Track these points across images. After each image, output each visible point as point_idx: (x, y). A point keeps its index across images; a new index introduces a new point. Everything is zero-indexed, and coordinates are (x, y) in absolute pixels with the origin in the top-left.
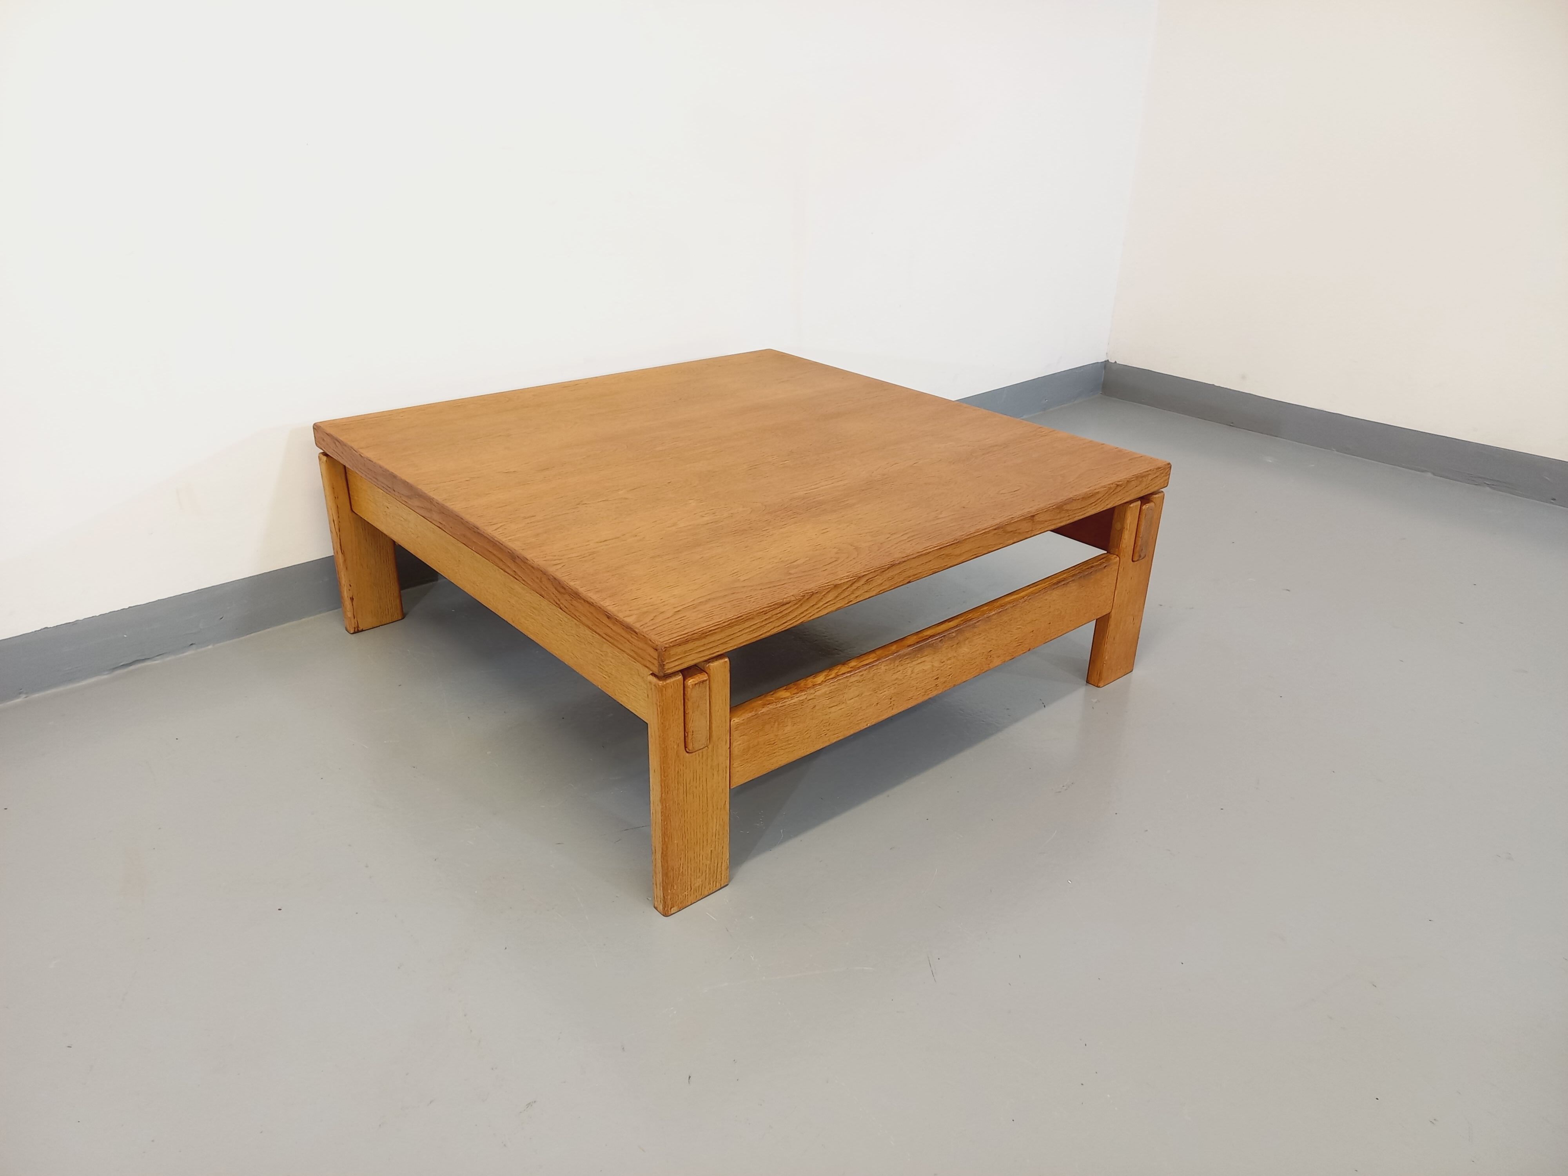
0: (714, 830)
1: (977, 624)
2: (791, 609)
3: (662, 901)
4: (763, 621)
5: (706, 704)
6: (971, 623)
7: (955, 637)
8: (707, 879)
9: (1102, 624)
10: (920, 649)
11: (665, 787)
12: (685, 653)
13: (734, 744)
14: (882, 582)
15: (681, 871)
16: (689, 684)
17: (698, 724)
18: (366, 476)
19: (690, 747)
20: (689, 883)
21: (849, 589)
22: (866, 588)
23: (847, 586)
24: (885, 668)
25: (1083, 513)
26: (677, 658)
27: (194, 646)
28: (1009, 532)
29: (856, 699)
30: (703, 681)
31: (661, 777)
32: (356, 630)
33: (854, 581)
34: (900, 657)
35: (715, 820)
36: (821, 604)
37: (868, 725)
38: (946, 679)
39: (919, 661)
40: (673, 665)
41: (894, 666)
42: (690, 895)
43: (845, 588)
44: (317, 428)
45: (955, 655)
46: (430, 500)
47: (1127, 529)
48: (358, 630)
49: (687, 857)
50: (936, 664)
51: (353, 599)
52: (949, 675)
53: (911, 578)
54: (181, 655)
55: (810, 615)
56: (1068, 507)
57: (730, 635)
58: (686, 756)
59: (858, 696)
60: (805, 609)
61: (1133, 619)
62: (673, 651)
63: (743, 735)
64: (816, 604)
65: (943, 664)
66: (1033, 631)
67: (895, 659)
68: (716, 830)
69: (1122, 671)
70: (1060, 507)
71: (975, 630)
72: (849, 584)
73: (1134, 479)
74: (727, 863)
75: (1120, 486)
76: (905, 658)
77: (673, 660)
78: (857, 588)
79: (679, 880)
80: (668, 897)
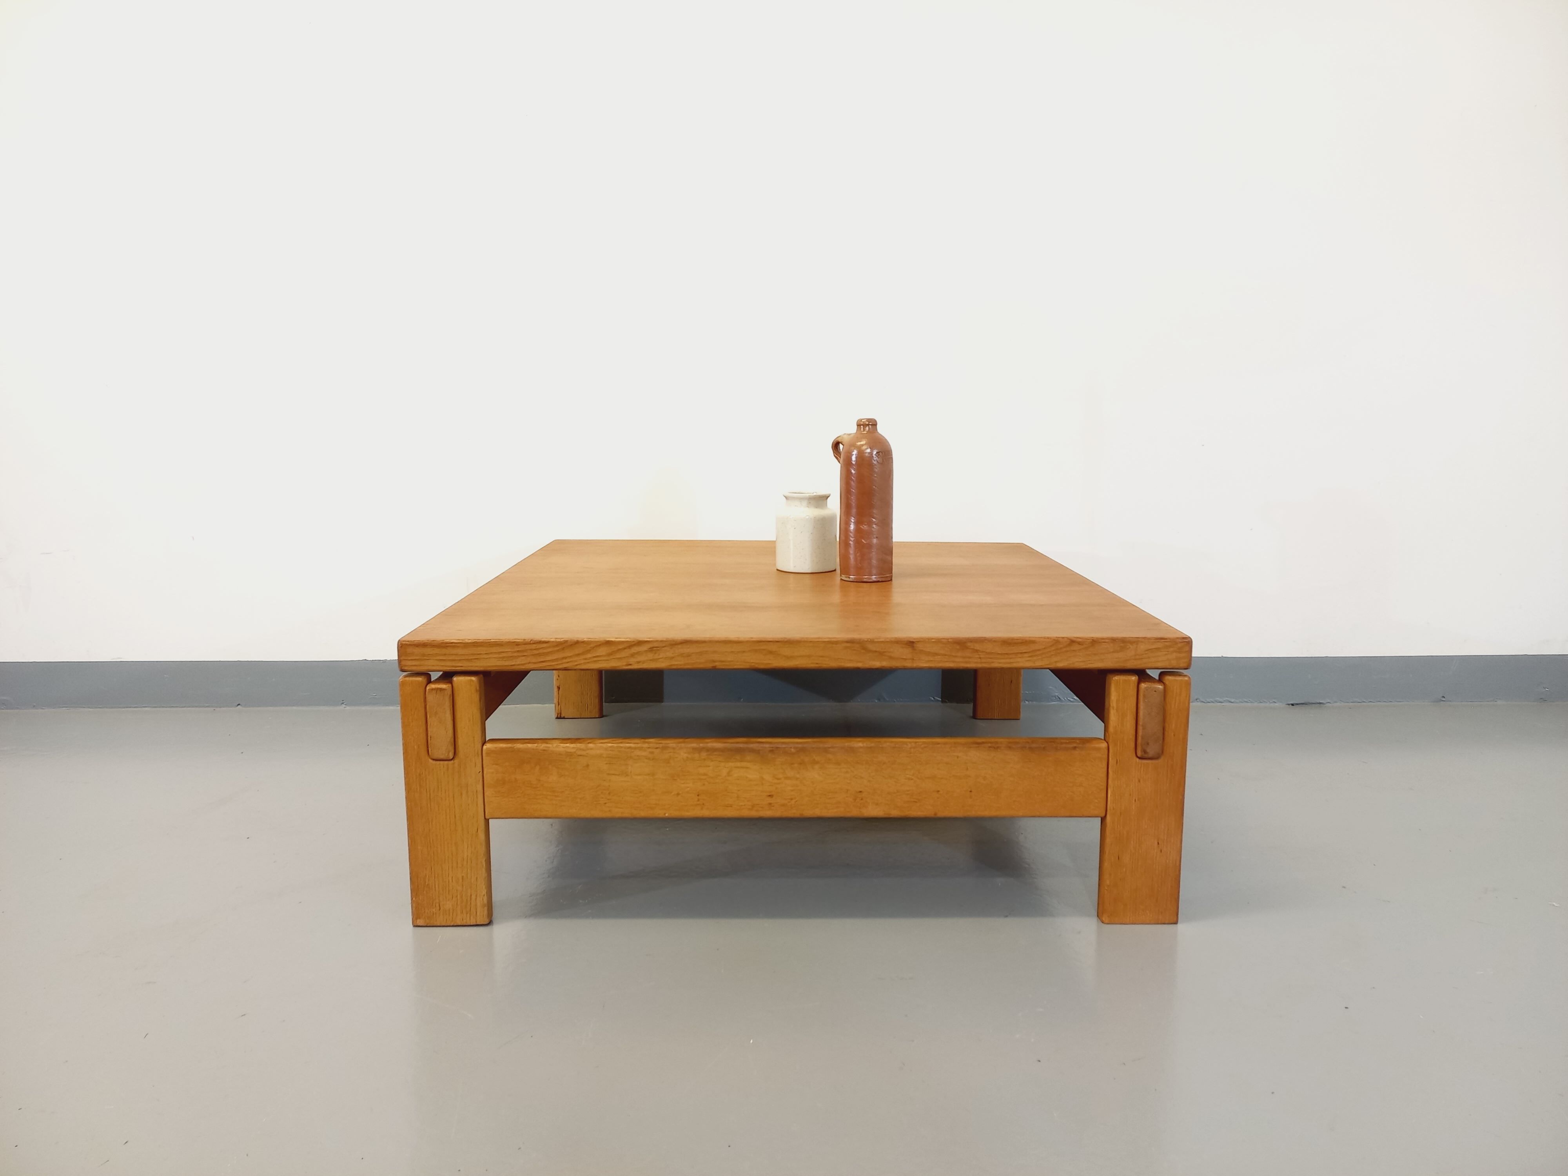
2: (550, 650)
4: (515, 652)
13: (487, 770)
14: (673, 655)
15: (430, 884)
16: (430, 689)
19: (432, 753)
20: (437, 901)
21: (626, 650)
22: (651, 656)
24: (686, 755)
26: (415, 658)
29: (645, 777)
30: (446, 690)
32: (559, 716)
33: (633, 643)
35: (465, 844)
36: (589, 655)
37: (667, 815)
39: (739, 764)
40: (409, 663)
42: (439, 916)
45: (798, 776)
47: (1113, 708)
48: (560, 716)
49: (433, 869)
52: (792, 800)
53: (716, 663)
55: (576, 663)
57: (475, 654)
58: (428, 761)
59: (649, 774)
60: (570, 655)
61: (1158, 843)
62: (410, 650)
63: (497, 764)
64: (583, 653)
65: (779, 781)
66: (938, 791)
67: (700, 750)
68: (467, 856)
69: (1149, 914)
70: (961, 644)
71: (830, 756)
72: (626, 645)
73: (1107, 641)
74: (483, 900)
75: (1079, 643)
76: (715, 753)
77: (410, 658)
78: (638, 653)
79: (425, 892)
80: (414, 905)
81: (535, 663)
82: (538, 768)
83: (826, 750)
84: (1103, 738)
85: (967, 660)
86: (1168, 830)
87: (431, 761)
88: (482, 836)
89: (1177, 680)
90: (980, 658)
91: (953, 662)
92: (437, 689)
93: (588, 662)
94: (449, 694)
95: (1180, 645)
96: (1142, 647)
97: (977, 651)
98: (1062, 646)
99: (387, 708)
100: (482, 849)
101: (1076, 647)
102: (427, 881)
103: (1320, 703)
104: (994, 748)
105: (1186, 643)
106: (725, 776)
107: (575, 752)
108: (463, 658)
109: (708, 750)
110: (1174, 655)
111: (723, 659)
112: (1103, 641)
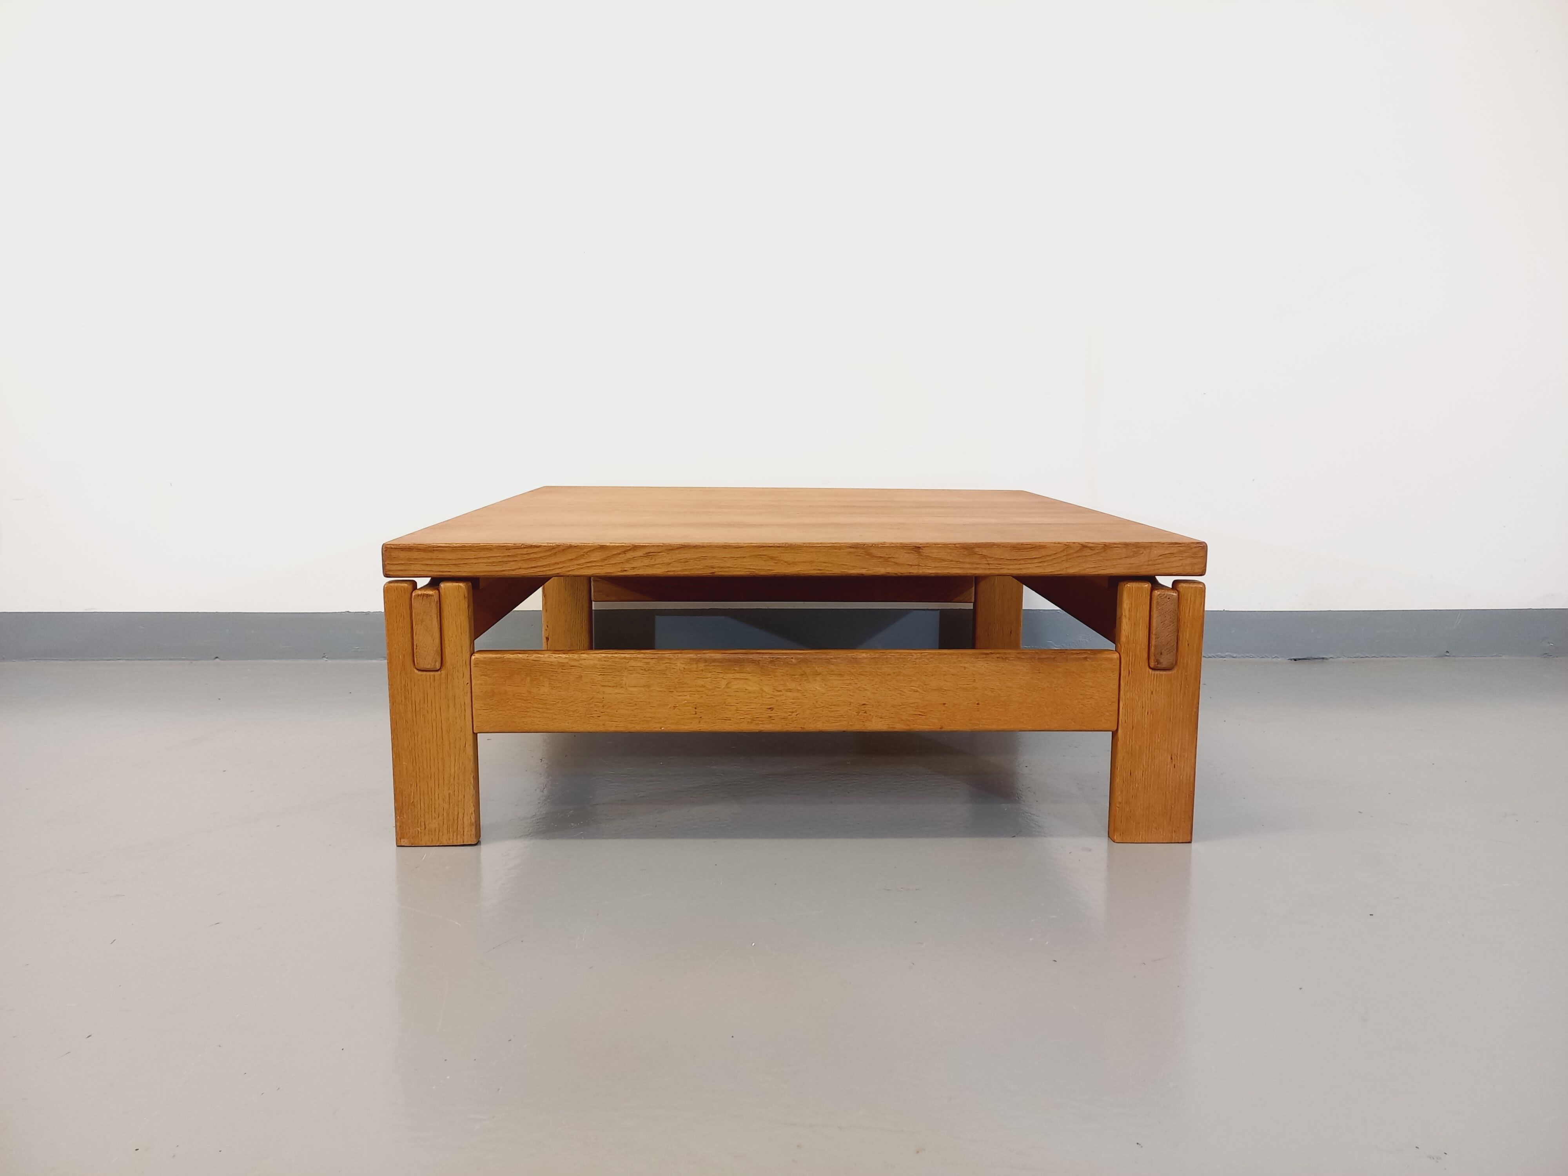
0: (453, 771)
2: (542, 555)
4: (505, 557)
8: (445, 826)
12: (409, 561)
13: (475, 682)
14: (670, 561)
15: (415, 802)
19: (418, 663)
20: (423, 819)
21: (621, 556)
22: (646, 562)
23: (619, 552)
24: (683, 666)
26: (400, 562)
28: (876, 557)
29: (640, 689)
30: (433, 596)
33: (628, 548)
35: (453, 759)
36: (583, 561)
37: (662, 729)
38: (787, 715)
39: (737, 676)
40: (394, 568)
42: (425, 835)
43: (616, 553)
45: (799, 688)
47: (1125, 616)
49: (418, 787)
52: (792, 712)
53: (715, 570)
55: (569, 569)
57: (463, 559)
58: (414, 671)
59: (644, 686)
61: (1172, 759)
62: (394, 554)
63: (485, 675)
64: (577, 559)
65: (779, 693)
66: (945, 704)
67: (698, 661)
68: (455, 772)
69: (1162, 833)
70: (969, 549)
71: (832, 667)
73: (1119, 546)
74: (470, 818)
75: (1091, 548)
76: (713, 664)
77: (395, 563)
78: (634, 559)
79: (410, 810)
80: (398, 824)
82: (529, 679)
83: (828, 661)
84: (1114, 650)
85: (975, 566)
86: (1182, 744)
87: (416, 671)
88: (470, 750)
89: (1192, 587)
90: (988, 564)
91: (960, 568)
92: (423, 595)
93: (582, 568)
94: (436, 601)
95: (1194, 550)
96: (1156, 552)
97: (985, 557)
98: (1072, 551)
99: (370, 661)
100: (470, 765)
101: (1087, 552)
102: (412, 797)
103: (1323, 658)
104: (1002, 658)
105: (1201, 548)
106: (724, 688)
107: (567, 663)
108: (450, 562)
109: (706, 660)
110: (1189, 561)
111: (722, 565)
112: (1115, 546)
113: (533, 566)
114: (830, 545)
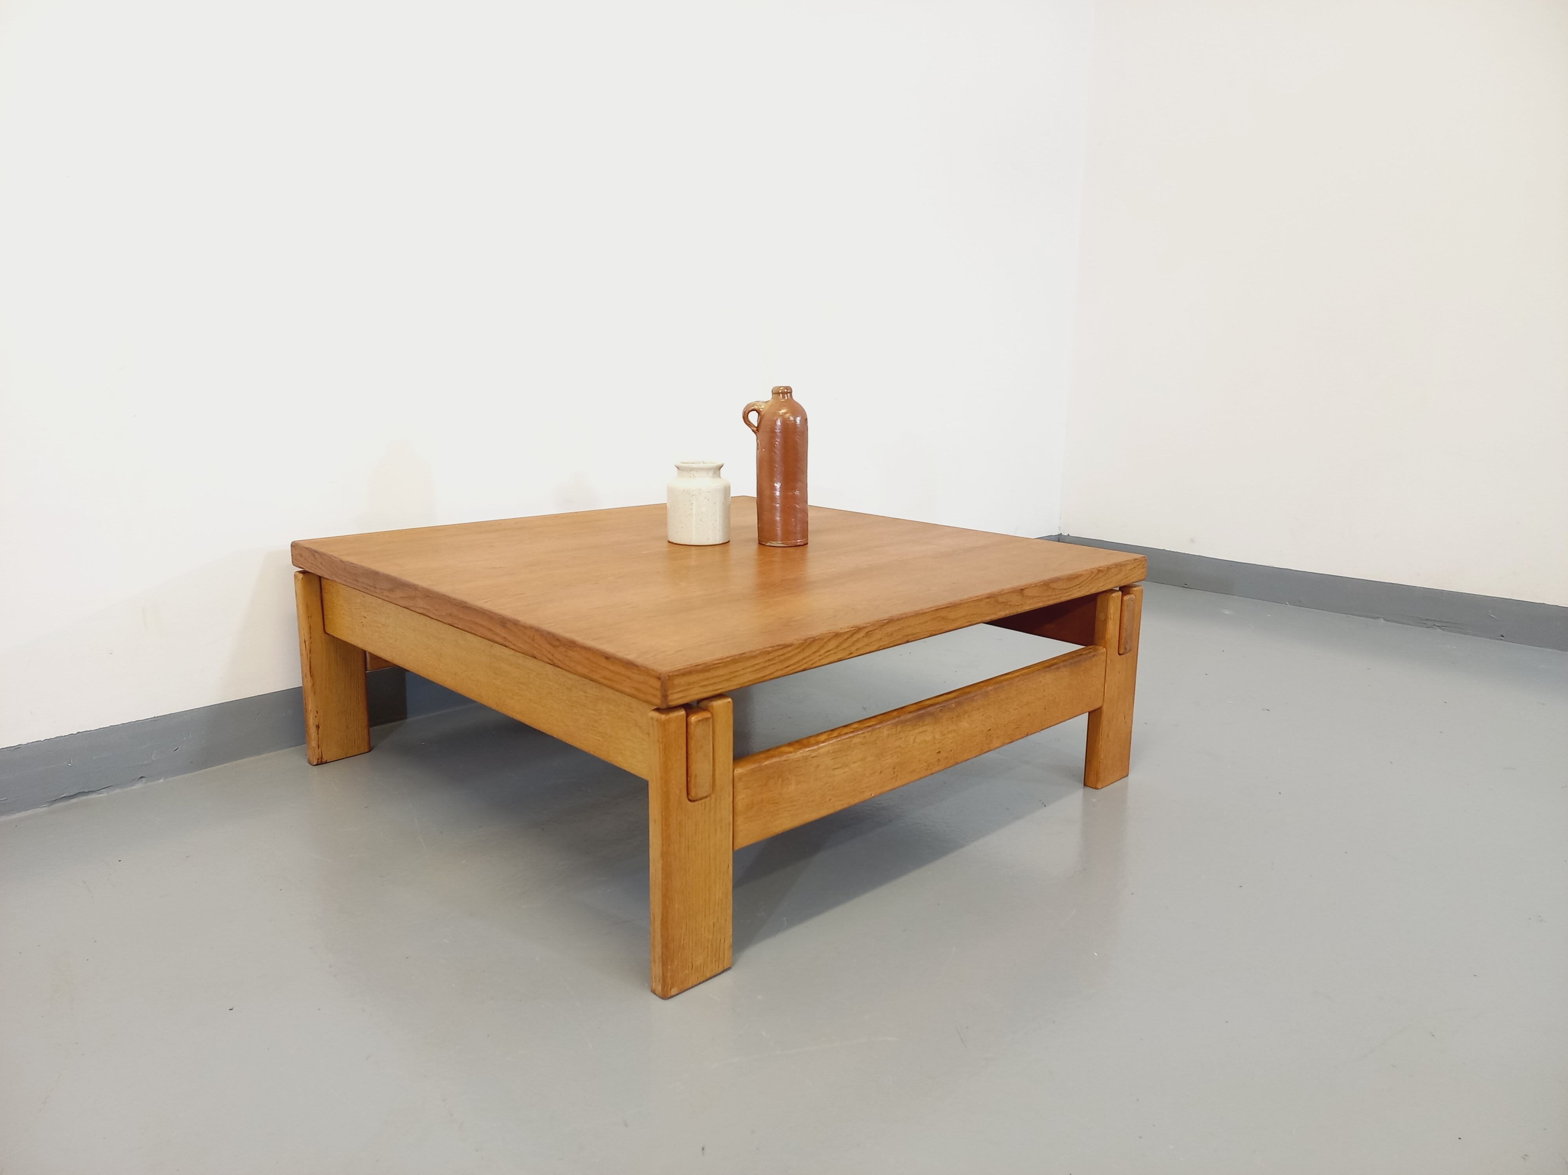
0: (717, 898)
1: (975, 698)
3: (661, 980)
5: (710, 744)
6: (969, 696)
7: (954, 708)
8: (710, 958)
9: (1095, 716)
10: (921, 717)
11: (666, 839)
13: (739, 797)
15: (682, 944)
16: (692, 722)
17: (701, 767)
18: (345, 580)
19: (693, 794)
20: (690, 960)
21: (849, 640)
22: (866, 641)
23: (848, 636)
24: (887, 732)
25: (1069, 594)
26: (681, 690)
27: (144, 778)
29: (859, 763)
30: (707, 719)
31: (662, 827)
33: (854, 631)
34: (903, 722)
35: (718, 886)
36: (822, 652)
37: (873, 795)
38: (947, 755)
39: (921, 730)
40: (676, 697)
41: (896, 731)
42: (693, 976)
43: (845, 638)
44: (294, 546)
45: (955, 728)
46: (414, 587)
48: (321, 762)
49: (688, 926)
50: (938, 736)
51: (319, 727)
52: (950, 751)
54: (129, 789)
55: (812, 662)
56: (1054, 585)
57: (732, 672)
58: (690, 803)
59: (862, 760)
60: (807, 655)
62: (674, 682)
63: (747, 788)
64: (818, 650)
66: (1030, 714)
67: (895, 724)
70: (1047, 585)
71: (972, 704)
72: (849, 634)
75: (1102, 571)
76: (906, 724)
77: (675, 691)
78: (857, 641)
79: (680, 954)
80: (668, 974)
81: (782, 670)
82: (780, 780)
83: (972, 699)
88: (731, 870)
89: (1139, 590)
92: (699, 720)
93: (821, 659)
94: (710, 723)
97: (1054, 589)
100: (731, 886)
106: (912, 744)
107: (809, 755)
108: (723, 678)
112: (1112, 567)
113: (786, 665)
114: (976, 599)
